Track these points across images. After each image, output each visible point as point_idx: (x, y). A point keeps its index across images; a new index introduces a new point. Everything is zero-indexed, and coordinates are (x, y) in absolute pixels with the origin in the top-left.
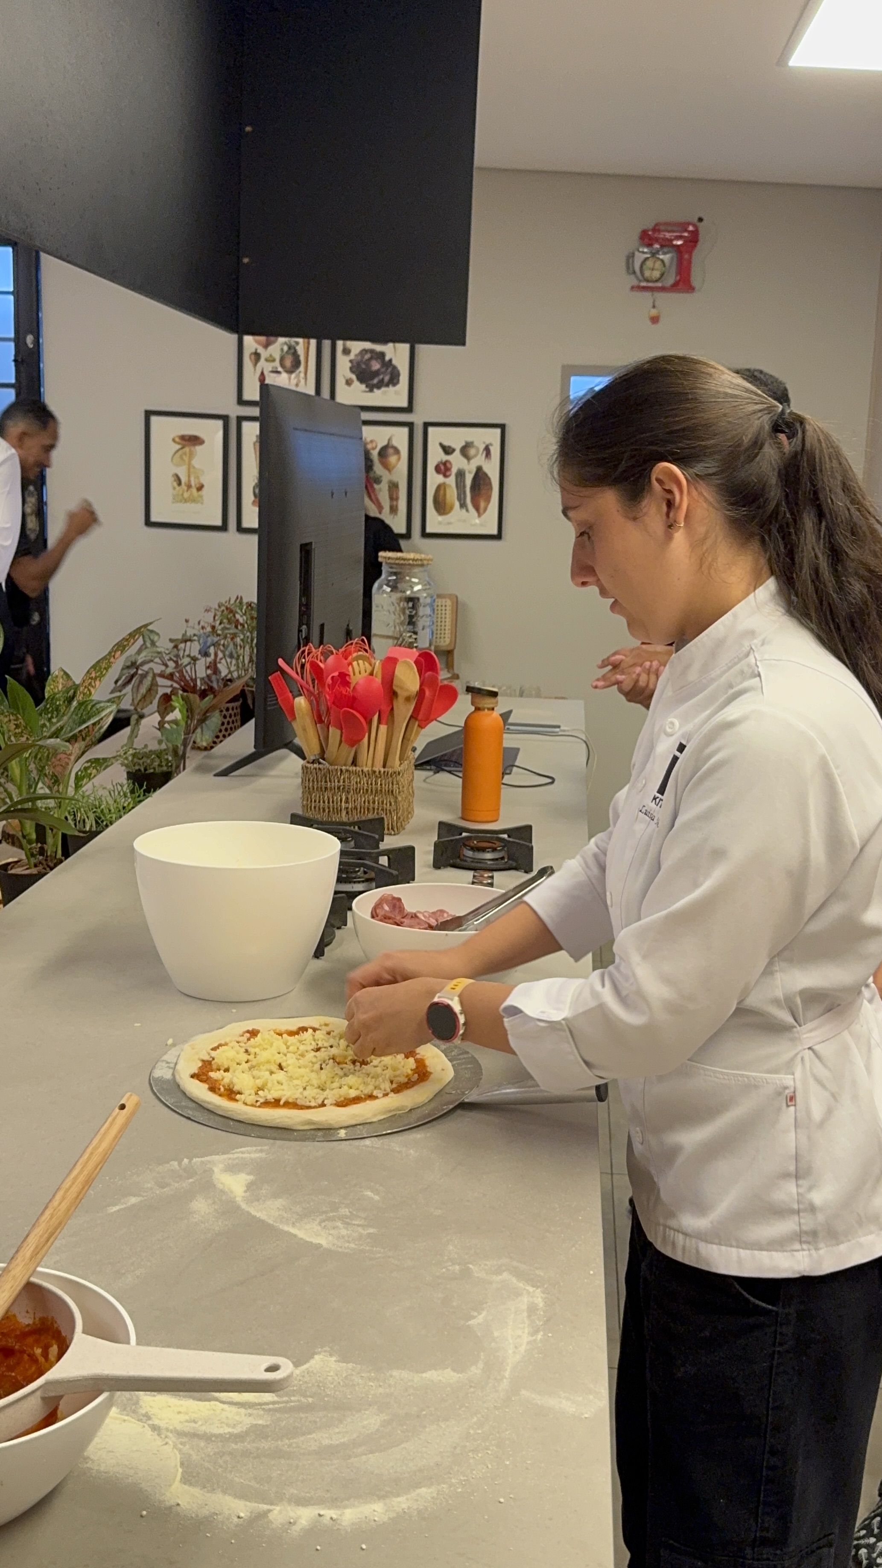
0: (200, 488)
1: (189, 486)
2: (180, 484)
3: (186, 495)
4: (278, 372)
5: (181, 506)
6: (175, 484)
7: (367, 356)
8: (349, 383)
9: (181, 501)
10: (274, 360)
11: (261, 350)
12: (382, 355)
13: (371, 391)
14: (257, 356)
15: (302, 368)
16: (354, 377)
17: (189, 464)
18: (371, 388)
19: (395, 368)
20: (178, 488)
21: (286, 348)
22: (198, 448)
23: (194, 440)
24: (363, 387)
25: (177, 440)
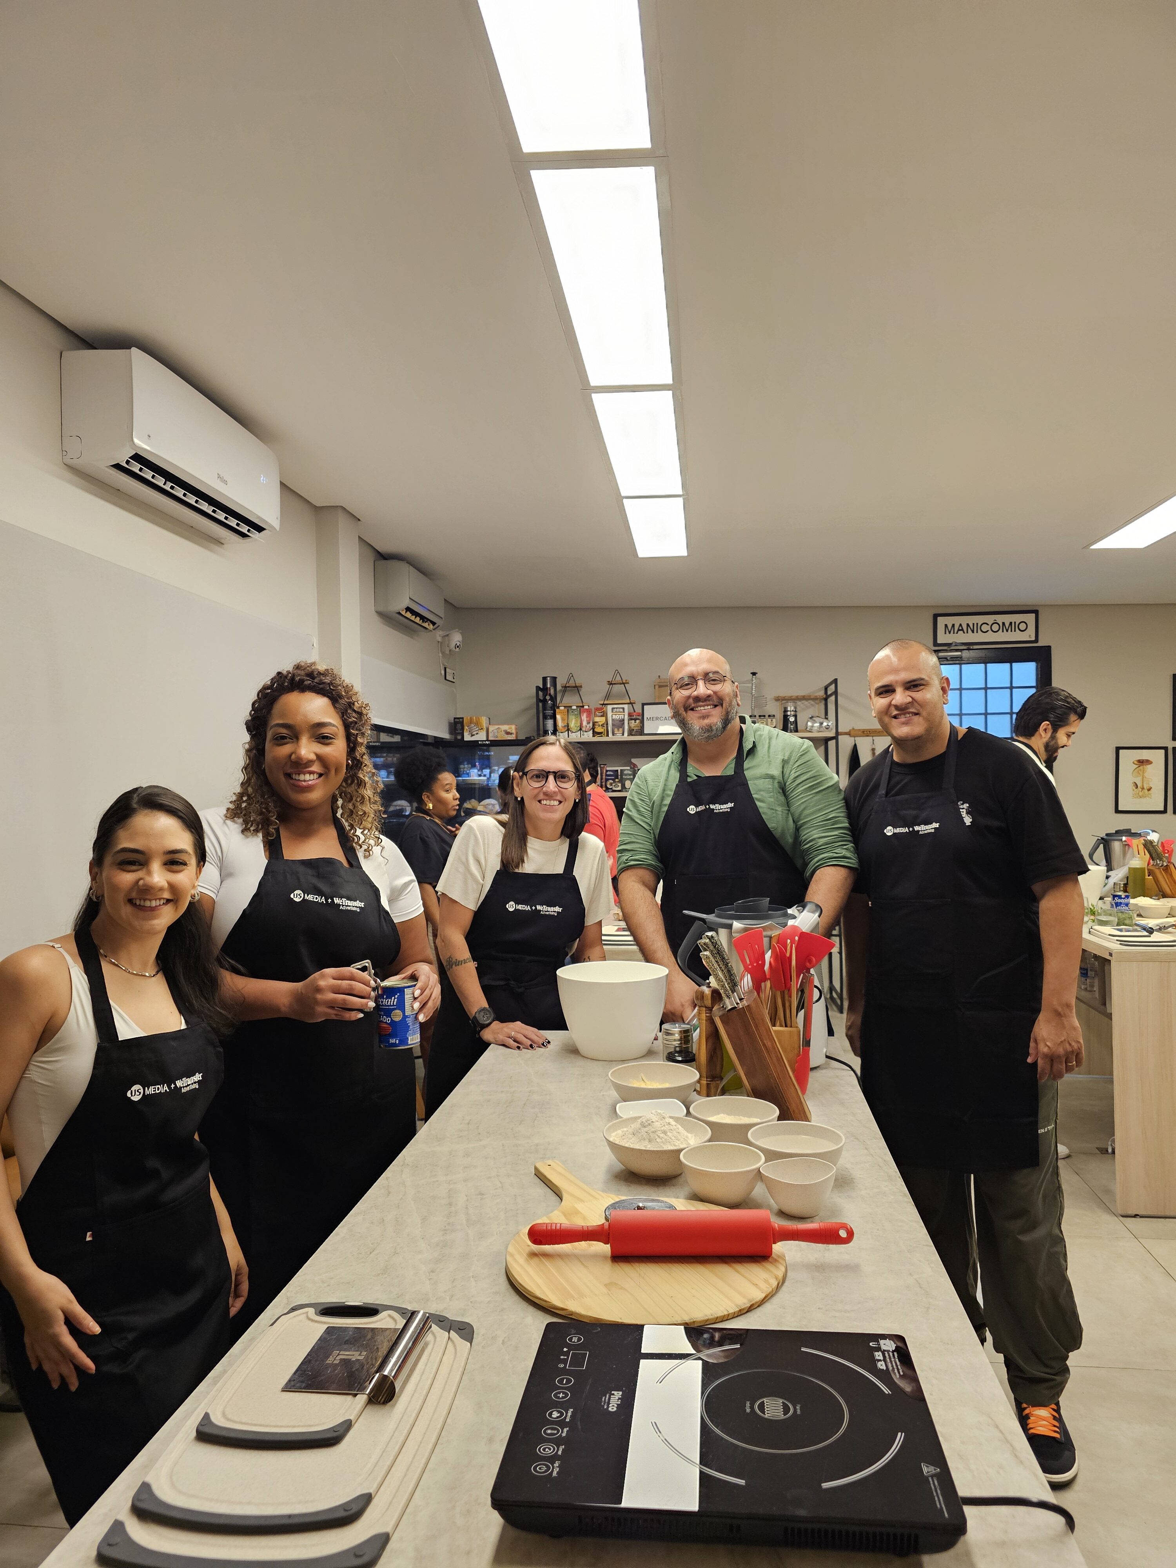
0: (1149, 790)
1: (1143, 789)
2: (1137, 787)
3: (1141, 794)
5: (1138, 800)
6: (1134, 788)
9: (1137, 797)
17: (1143, 776)
20: (1136, 790)
22: (1149, 766)
23: (1148, 762)
25: (1136, 762)
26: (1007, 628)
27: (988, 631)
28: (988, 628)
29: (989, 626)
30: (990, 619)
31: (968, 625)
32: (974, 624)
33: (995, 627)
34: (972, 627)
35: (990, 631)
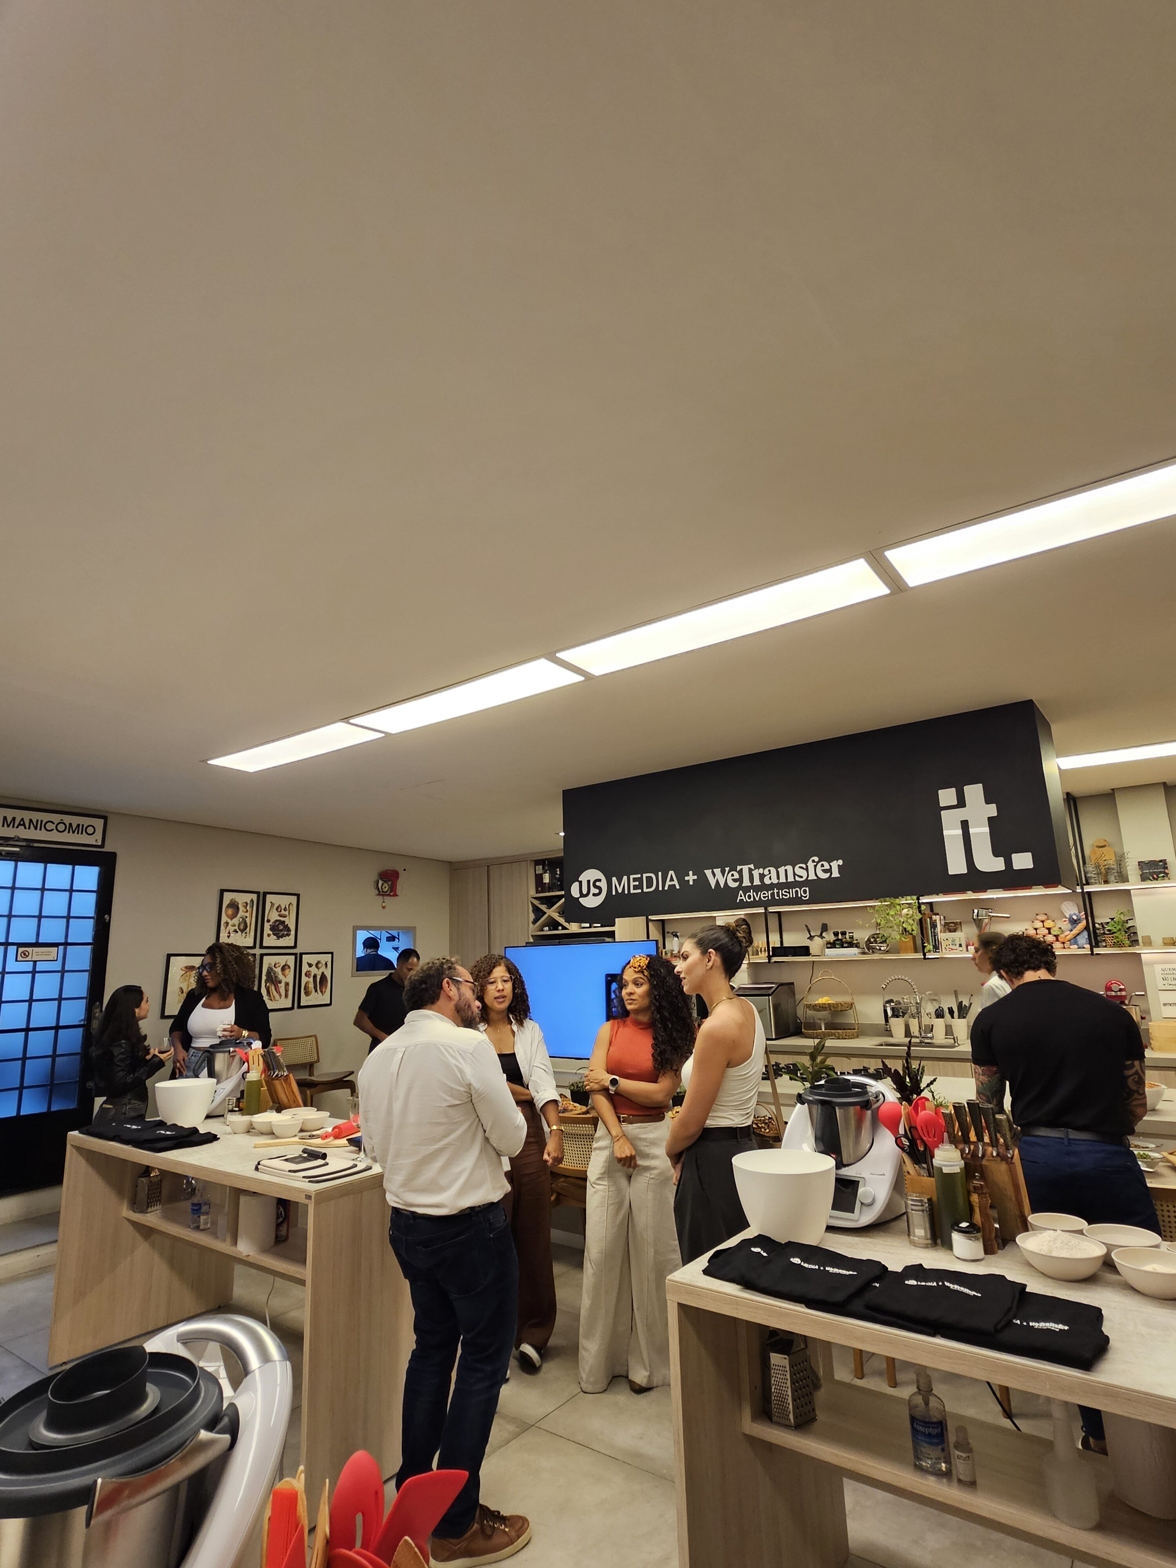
4: (237, 932)
7: (277, 923)
8: (269, 935)
10: (235, 926)
11: (229, 921)
12: (284, 922)
13: (278, 939)
14: (227, 923)
15: (248, 929)
16: (271, 933)
18: (279, 937)
19: (289, 928)
21: (241, 920)
24: (275, 937)
25: (183, 969)
26: (74, 829)
27: (53, 830)
28: (53, 827)
29: (55, 825)
30: (56, 818)
31: (31, 821)
32: (37, 821)
33: (61, 827)
34: (35, 824)
35: (55, 831)
